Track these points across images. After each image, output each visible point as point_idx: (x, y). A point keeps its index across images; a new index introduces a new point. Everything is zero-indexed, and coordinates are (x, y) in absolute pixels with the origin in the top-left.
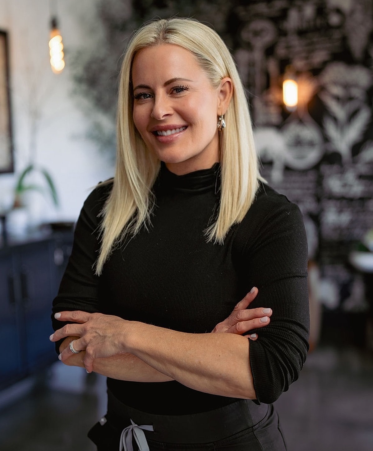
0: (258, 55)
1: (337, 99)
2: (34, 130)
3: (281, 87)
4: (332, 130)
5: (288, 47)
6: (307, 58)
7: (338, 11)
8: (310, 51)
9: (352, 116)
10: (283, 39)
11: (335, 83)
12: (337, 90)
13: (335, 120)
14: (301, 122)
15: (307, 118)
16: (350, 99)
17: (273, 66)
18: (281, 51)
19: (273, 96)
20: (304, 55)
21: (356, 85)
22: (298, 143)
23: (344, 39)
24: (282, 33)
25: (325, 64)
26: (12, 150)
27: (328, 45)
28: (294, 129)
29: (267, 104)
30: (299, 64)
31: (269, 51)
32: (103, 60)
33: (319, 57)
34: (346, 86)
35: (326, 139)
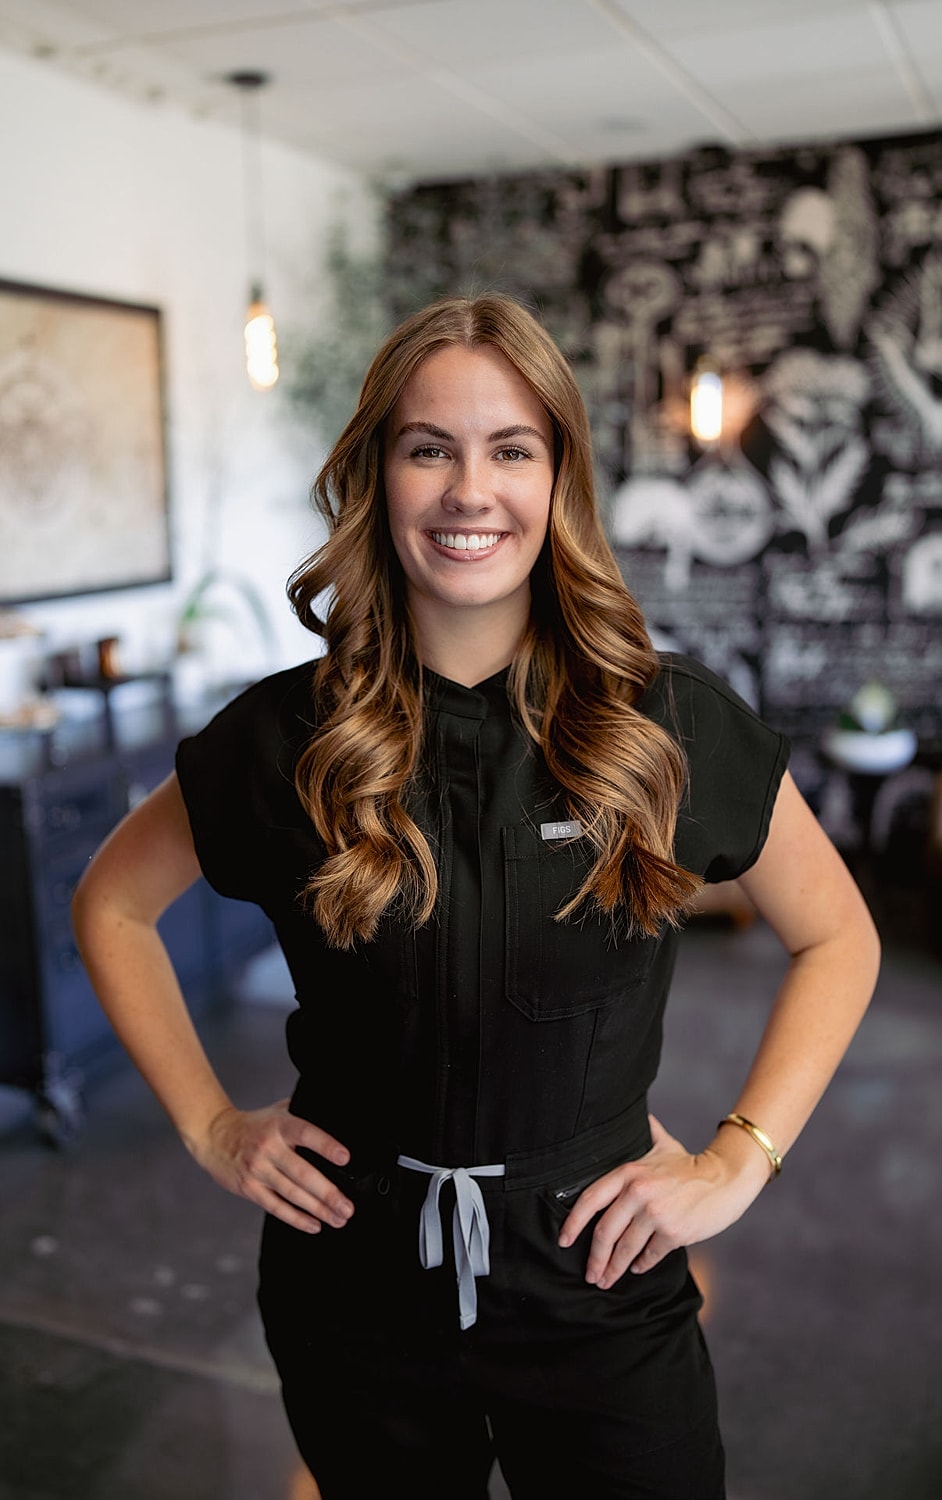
0: (639, 335)
1: (801, 424)
2: (215, 498)
3: (686, 399)
4: (787, 485)
5: (702, 319)
6: (739, 341)
7: (805, 248)
8: (746, 327)
9: (829, 459)
10: (693, 302)
11: (797, 391)
12: (800, 407)
13: (795, 465)
14: (726, 468)
15: (740, 460)
16: (826, 424)
17: (670, 357)
18: (687, 327)
19: (672, 416)
20: (733, 334)
21: (838, 397)
22: (720, 511)
23: (816, 306)
24: (691, 291)
25: (775, 354)
26: (169, 539)
27: (784, 316)
28: (712, 484)
29: (657, 431)
30: (723, 352)
31: (664, 327)
32: (335, 348)
33: (765, 338)
34: (819, 399)
35: (776, 504)
